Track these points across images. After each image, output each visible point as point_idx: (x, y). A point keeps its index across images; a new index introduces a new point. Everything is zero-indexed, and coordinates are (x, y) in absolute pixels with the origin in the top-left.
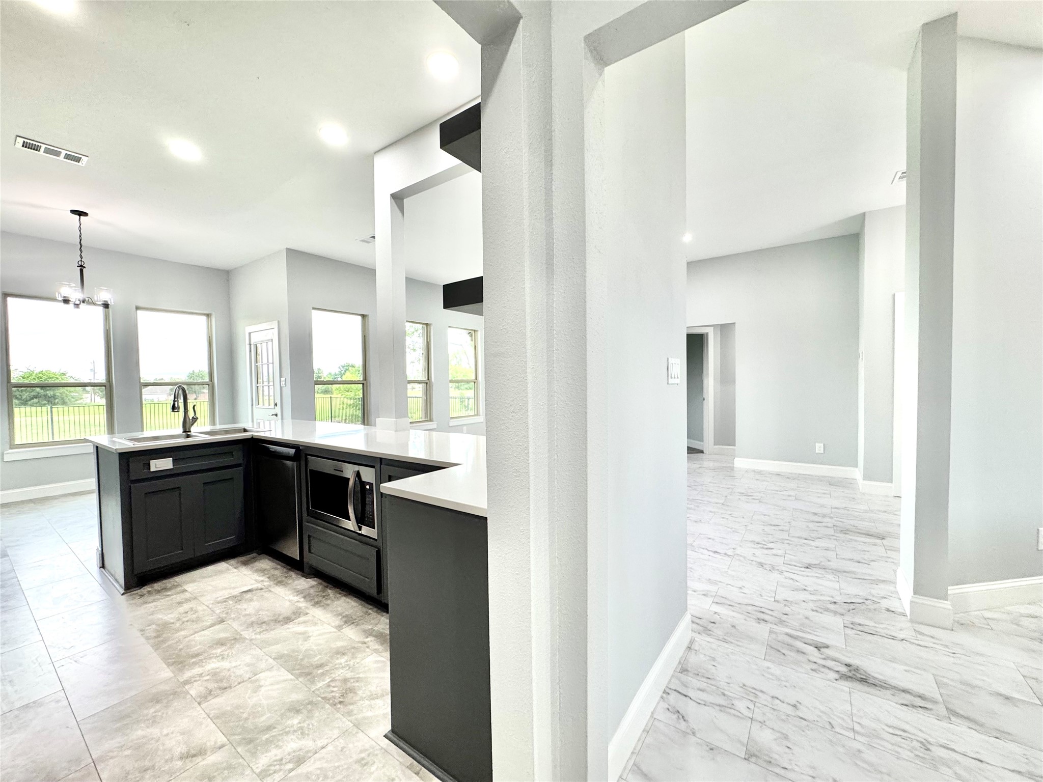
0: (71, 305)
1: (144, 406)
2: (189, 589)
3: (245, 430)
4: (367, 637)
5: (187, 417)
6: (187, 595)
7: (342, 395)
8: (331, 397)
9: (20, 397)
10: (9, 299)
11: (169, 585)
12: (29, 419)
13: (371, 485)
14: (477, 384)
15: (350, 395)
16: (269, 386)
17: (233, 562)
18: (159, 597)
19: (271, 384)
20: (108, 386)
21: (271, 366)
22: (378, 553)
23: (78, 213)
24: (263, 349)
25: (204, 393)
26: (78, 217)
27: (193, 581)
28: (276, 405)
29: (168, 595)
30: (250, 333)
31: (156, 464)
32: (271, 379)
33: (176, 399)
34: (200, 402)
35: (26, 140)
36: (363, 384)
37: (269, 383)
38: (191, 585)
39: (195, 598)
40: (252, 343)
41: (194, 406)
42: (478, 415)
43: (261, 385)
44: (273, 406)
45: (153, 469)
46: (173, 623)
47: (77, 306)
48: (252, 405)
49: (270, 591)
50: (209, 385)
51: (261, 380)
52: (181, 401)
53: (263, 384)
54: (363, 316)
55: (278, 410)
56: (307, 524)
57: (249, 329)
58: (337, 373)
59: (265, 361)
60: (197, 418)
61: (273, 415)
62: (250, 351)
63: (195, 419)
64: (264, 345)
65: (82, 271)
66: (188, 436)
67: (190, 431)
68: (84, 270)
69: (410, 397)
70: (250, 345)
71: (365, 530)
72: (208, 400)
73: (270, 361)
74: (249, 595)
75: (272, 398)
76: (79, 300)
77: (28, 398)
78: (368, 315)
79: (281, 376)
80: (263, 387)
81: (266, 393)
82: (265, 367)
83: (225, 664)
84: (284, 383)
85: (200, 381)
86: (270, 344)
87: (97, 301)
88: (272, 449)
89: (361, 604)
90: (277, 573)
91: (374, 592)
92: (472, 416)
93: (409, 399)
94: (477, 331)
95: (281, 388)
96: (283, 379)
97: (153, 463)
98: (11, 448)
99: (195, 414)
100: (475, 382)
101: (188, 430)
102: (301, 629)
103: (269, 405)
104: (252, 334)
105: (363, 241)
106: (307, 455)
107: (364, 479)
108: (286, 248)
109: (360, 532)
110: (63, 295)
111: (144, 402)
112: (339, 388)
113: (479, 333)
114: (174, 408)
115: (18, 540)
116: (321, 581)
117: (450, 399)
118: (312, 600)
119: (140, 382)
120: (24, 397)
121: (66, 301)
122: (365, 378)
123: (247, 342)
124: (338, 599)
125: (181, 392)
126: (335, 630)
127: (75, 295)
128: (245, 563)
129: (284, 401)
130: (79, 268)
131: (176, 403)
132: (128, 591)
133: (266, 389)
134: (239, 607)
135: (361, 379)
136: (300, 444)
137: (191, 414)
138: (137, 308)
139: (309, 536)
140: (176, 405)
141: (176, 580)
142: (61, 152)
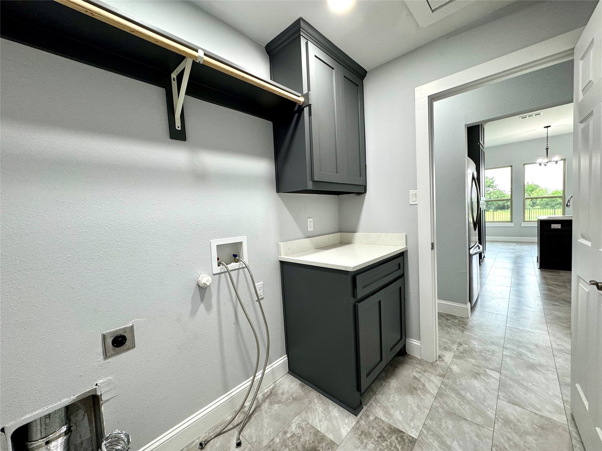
0: (543, 165)
9: (550, 204)
11: (555, 271)
23: (547, 127)
35: (522, 117)
45: (552, 227)
47: (545, 165)
65: (547, 151)
68: (548, 150)
77: (555, 205)
97: (552, 225)
98: (523, 222)
120: (552, 204)
132: (540, 268)
142: (533, 115)
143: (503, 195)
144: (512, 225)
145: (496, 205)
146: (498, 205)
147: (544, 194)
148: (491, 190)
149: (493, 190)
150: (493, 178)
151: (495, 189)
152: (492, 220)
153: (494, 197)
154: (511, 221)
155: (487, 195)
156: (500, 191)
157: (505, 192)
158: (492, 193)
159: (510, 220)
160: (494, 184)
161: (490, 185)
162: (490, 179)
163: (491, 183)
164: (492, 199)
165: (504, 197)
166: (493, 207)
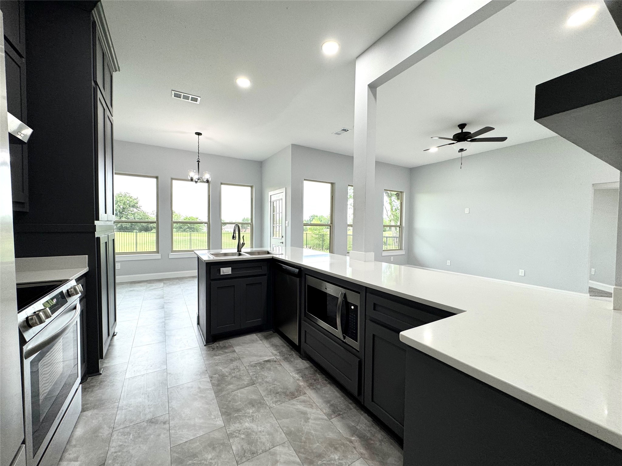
1: (222, 234)
2: (237, 350)
3: (268, 253)
4: (352, 436)
5: (240, 243)
6: (235, 355)
7: (312, 232)
8: (307, 233)
10: (174, 181)
11: (227, 345)
12: (185, 237)
13: (356, 307)
14: (401, 228)
15: (316, 232)
16: (279, 226)
17: (259, 335)
18: (221, 352)
19: (281, 225)
20: (208, 223)
21: (281, 214)
22: (360, 363)
23: (198, 134)
24: (277, 204)
25: (248, 229)
26: (198, 136)
27: (239, 345)
28: (283, 237)
29: (226, 352)
30: (271, 196)
31: (223, 271)
32: (281, 222)
33: (235, 232)
34: (246, 234)
35: (176, 92)
36: (330, 226)
37: (279, 224)
38: (238, 347)
39: (239, 359)
40: (272, 201)
41: (243, 236)
42: (401, 249)
43: (275, 225)
44: (281, 237)
45: (222, 274)
46: (227, 376)
48: (271, 236)
49: (281, 365)
50: (251, 224)
51: (275, 223)
52: (237, 232)
53: (276, 224)
54: (332, 184)
55: (284, 239)
56: (304, 322)
57: (271, 193)
58: (309, 220)
59: (278, 211)
60: (245, 244)
61: (281, 243)
62: (271, 206)
63: (243, 244)
64: (278, 202)
66: (240, 255)
67: (241, 251)
69: (349, 235)
70: (271, 202)
71: (349, 340)
72: (250, 232)
73: (281, 211)
74: (268, 365)
75: (280, 232)
76: (197, 179)
78: (335, 183)
79: (286, 221)
80: (276, 226)
81: (278, 230)
82: (278, 215)
83: (254, 426)
84: (287, 224)
85: (247, 222)
86: (281, 201)
87: (204, 179)
88: (284, 267)
89: (343, 396)
90: (284, 350)
91: (355, 393)
92: (397, 250)
93: (348, 236)
94: (403, 192)
95: (286, 227)
96: (287, 222)
98: (171, 252)
99: (244, 241)
100: (400, 227)
101: (240, 250)
102: (301, 407)
103: (279, 237)
104: (272, 196)
105: (337, 133)
106: (306, 274)
107: (349, 300)
108: (292, 144)
109: (344, 341)
110: (191, 176)
111: (222, 232)
112: (311, 228)
113: (404, 194)
114: (234, 237)
115: (169, 300)
116: (312, 365)
117: (384, 238)
118: (307, 381)
119: (221, 222)
121: (192, 180)
122: (332, 223)
123: (269, 201)
124: (326, 386)
125: (237, 227)
126: (326, 417)
127: (195, 177)
128: (267, 338)
129: (287, 235)
130: (198, 162)
131: (234, 234)
132: (208, 344)
133: (278, 227)
134: (263, 373)
135: (329, 223)
136: (302, 266)
137: (242, 242)
138: (222, 184)
139: (305, 331)
140: (235, 236)
141: (231, 342)
142: (189, 96)
143: (146, 217)
144: (158, 256)
145: (140, 226)
146: (142, 226)
147: (179, 219)
148: (135, 211)
149: (137, 210)
150: (137, 199)
151: (139, 210)
152: (135, 251)
153: (138, 217)
154: (158, 252)
155: (131, 216)
156: (144, 212)
157: (148, 214)
158: (136, 214)
159: (156, 251)
160: (138, 205)
161: (134, 205)
162: (134, 199)
163: (135, 204)
164: (137, 220)
165: (147, 218)
166: (137, 228)
